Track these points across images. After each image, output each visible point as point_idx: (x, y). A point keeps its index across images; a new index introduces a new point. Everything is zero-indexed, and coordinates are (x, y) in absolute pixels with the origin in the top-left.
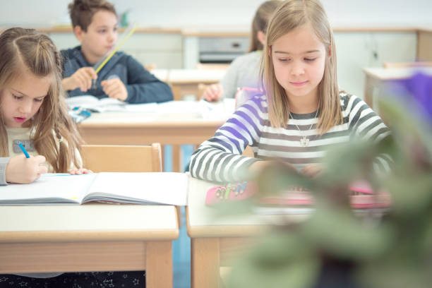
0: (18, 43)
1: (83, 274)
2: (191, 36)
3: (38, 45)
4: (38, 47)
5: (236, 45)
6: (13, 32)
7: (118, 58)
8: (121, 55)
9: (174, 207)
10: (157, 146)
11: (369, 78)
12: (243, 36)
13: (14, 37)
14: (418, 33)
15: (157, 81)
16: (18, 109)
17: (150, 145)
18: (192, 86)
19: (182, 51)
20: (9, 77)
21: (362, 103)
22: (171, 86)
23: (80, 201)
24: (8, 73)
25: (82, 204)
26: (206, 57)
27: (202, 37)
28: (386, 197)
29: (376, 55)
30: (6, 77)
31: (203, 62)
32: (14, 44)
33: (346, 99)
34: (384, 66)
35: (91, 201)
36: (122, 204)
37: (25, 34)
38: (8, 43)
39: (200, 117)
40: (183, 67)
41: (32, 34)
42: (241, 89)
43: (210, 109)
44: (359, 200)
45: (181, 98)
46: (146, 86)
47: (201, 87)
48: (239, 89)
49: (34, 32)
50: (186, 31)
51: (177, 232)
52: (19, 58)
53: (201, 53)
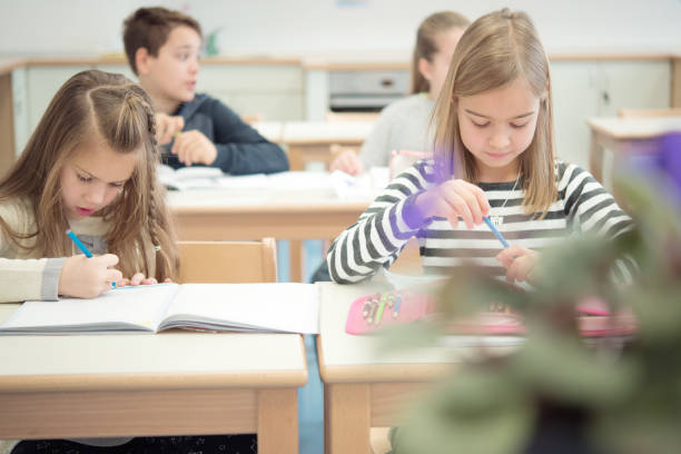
0: (94, 97)
1: (158, 439)
2: (317, 68)
3: (125, 102)
4: (123, 107)
5: (387, 83)
6: (87, 78)
7: (199, 102)
8: (204, 99)
9: (298, 336)
10: (269, 242)
11: (596, 134)
12: (397, 69)
13: (87, 87)
14: (672, 61)
15: (263, 141)
16: (83, 196)
17: (260, 241)
18: (320, 148)
19: (303, 92)
20: (73, 149)
21: (586, 174)
22: (285, 148)
23: (155, 327)
24: (72, 145)
25: (158, 333)
26: (340, 102)
27: (335, 71)
28: (629, 320)
29: (606, 97)
30: (69, 149)
31: (336, 109)
32: (87, 99)
33: (562, 169)
34: (620, 115)
35: (172, 328)
36: (219, 332)
37: (107, 83)
38: (78, 97)
39: (334, 195)
40: (303, 116)
41: (117, 84)
42: (398, 153)
43: (350, 184)
44: (589, 324)
45: (302, 168)
46: (247, 147)
47: (334, 149)
48: (394, 152)
49: (121, 81)
50: (309, 61)
51: (305, 373)
52: (93, 121)
53: (333, 96)
